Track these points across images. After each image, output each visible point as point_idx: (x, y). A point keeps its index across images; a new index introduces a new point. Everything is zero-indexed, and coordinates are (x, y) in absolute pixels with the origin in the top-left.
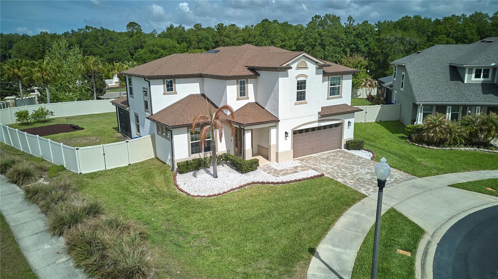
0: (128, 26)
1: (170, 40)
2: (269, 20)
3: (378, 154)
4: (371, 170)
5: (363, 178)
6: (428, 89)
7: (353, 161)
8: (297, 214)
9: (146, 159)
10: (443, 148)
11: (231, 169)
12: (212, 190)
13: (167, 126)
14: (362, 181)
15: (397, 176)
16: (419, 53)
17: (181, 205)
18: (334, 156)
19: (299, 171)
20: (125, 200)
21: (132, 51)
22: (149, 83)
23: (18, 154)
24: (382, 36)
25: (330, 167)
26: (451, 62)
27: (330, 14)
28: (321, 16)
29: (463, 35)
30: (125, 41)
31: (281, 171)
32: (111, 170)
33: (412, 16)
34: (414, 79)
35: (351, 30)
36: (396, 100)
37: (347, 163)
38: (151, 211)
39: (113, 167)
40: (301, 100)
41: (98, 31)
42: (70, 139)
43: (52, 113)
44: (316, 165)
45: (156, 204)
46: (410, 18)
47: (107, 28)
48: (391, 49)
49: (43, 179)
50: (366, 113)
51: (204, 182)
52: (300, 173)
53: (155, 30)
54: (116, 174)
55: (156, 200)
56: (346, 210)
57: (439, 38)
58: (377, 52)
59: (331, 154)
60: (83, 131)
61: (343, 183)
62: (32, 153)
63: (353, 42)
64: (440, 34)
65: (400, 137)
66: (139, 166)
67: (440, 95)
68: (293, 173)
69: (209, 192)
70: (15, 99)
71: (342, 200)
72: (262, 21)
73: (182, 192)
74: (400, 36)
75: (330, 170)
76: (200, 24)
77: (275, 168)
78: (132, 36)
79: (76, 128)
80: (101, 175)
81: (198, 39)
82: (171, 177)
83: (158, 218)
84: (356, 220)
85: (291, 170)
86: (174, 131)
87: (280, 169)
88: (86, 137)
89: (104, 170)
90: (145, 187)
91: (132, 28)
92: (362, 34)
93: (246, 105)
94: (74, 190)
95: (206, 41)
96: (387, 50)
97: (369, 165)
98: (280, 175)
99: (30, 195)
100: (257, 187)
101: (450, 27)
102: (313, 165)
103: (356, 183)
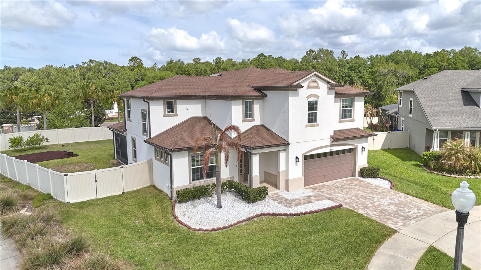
0: (130, 60)
1: (170, 72)
2: (265, 55)
3: (396, 183)
4: (394, 201)
5: (387, 209)
6: (443, 114)
7: (372, 190)
8: (320, 253)
9: (142, 187)
10: (466, 177)
11: (236, 198)
12: (215, 222)
13: (167, 149)
14: (387, 213)
15: (425, 207)
16: (427, 78)
17: (181, 240)
18: (349, 185)
19: (313, 201)
20: (116, 235)
21: (133, 83)
22: (148, 103)
23: (5, 182)
24: (375, 69)
25: (347, 196)
26: (462, 87)
27: (323, 48)
28: (315, 50)
29: (454, 68)
30: (126, 73)
31: (293, 200)
32: (103, 199)
33: (403, 51)
34: (426, 104)
35: (345, 63)
36: (403, 127)
37: (365, 192)
38: (145, 247)
39: (105, 196)
40: (313, 122)
41: (100, 64)
42: (62, 166)
43: (47, 139)
44: (331, 194)
45: (151, 239)
46: (401, 52)
47: (110, 62)
48: (384, 81)
49: (26, 208)
50: (374, 139)
51: (207, 213)
52: (314, 203)
53: (155, 64)
54: (108, 203)
55: (151, 235)
56: (377, 248)
57: (431, 71)
58: (370, 84)
59: (346, 182)
60: (77, 157)
61: (365, 215)
62: (19, 180)
63: (347, 74)
64: (431, 67)
65: (414, 165)
66: (134, 195)
67: (456, 120)
68: (306, 203)
69: (212, 225)
70: (12, 126)
71: (369, 235)
72: (258, 56)
73: (181, 225)
74: (393, 69)
75: (348, 201)
76: (199, 58)
77: (286, 197)
78: (133, 70)
79: (70, 155)
80: (90, 204)
81: (197, 72)
82: (168, 207)
83: (153, 257)
84: (392, 262)
85: (303, 199)
86: (174, 155)
87: (291, 199)
88: (80, 164)
89: (95, 199)
90: (139, 219)
91: (134, 62)
92: (355, 67)
93: (252, 127)
94: (57, 221)
95: (204, 74)
96: (381, 82)
97: (390, 194)
98: (292, 205)
99: (6, 228)
100: (267, 219)
101: (441, 61)
102: (328, 194)
103: (381, 215)
